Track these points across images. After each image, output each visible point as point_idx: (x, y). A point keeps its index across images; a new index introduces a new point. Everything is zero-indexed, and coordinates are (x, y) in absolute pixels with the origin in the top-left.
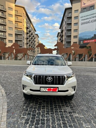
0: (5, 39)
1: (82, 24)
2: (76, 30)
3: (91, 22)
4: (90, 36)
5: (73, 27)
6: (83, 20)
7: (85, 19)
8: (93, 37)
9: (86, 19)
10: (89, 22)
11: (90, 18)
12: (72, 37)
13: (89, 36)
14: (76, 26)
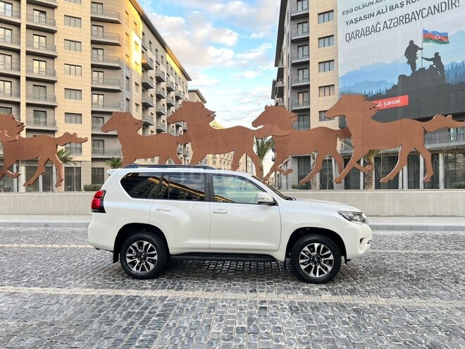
0: (53, 107)
1: (350, 37)
2: (327, 64)
3: (386, 26)
4: (385, 82)
5: (316, 53)
6: (352, 22)
7: (361, 19)
8: (394, 86)
9: (365, 18)
10: (375, 30)
11: (379, 13)
12: (314, 90)
13: (379, 83)
14: (327, 48)
